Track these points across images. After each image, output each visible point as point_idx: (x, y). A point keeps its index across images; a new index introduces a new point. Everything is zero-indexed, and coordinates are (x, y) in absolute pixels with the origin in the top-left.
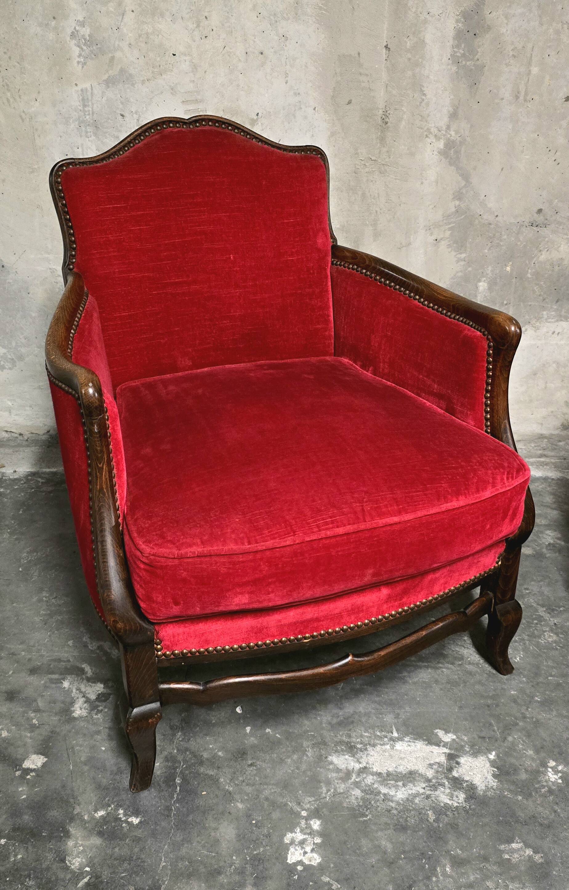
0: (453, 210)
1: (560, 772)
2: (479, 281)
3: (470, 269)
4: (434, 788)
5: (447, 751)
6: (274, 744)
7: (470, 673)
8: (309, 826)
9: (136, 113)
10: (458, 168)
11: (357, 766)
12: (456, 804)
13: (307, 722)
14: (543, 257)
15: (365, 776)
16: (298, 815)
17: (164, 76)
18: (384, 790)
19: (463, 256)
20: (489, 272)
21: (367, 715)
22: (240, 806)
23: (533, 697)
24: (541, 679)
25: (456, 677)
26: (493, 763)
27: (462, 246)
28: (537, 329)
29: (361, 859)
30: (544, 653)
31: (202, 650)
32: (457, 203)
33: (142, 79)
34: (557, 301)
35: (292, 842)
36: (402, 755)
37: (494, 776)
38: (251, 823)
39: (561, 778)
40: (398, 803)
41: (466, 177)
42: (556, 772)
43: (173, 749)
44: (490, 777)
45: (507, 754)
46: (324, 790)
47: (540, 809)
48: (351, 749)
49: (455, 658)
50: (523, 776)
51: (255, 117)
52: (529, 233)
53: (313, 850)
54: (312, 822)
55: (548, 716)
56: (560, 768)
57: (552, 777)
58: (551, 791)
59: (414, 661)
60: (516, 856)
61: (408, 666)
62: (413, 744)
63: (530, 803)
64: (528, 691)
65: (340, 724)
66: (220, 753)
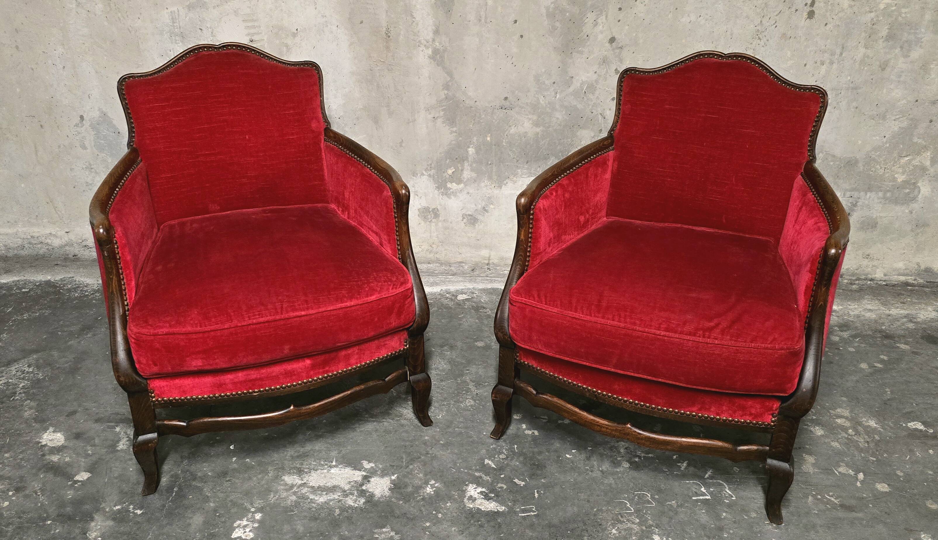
0: (444, 97)
1: (435, 487)
2: (469, 147)
3: (460, 139)
4: (347, 496)
5: (364, 474)
6: (249, 468)
7: (402, 425)
8: (253, 517)
9: (210, 28)
10: (444, 68)
11: (300, 482)
12: (356, 505)
13: (276, 455)
14: (513, 130)
15: (303, 488)
16: (249, 511)
17: (229, 4)
18: (312, 497)
19: (455, 129)
20: (475, 141)
21: (320, 451)
22: (212, 505)
23: (439, 441)
24: (450, 430)
25: (392, 428)
26: (392, 482)
27: (453, 122)
28: (515, 182)
29: (280, 536)
30: (460, 413)
31: (182, 398)
32: (446, 92)
33: (213, 5)
34: (527, 163)
35: (239, 526)
36: (333, 476)
37: (390, 489)
38: (215, 515)
39: (434, 491)
40: (318, 505)
41: (450, 74)
42: (432, 486)
43: (179, 470)
44: (387, 490)
45: (405, 476)
46: (272, 496)
47: (412, 509)
48: (300, 472)
49: (396, 416)
50: (410, 489)
51: (296, 32)
52: (501, 114)
53: (250, 531)
54: (256, 515)
55: (444, 453)
56: (436, 485)
57: (429, 490)
58: (423, 499)
59: (367, 417)
60: (383, 535)
61: (361, 420)
62: (343, 469)
63: (407, 506)
64: (437, 437)
65: (298, 457)
66: (210, 474)
